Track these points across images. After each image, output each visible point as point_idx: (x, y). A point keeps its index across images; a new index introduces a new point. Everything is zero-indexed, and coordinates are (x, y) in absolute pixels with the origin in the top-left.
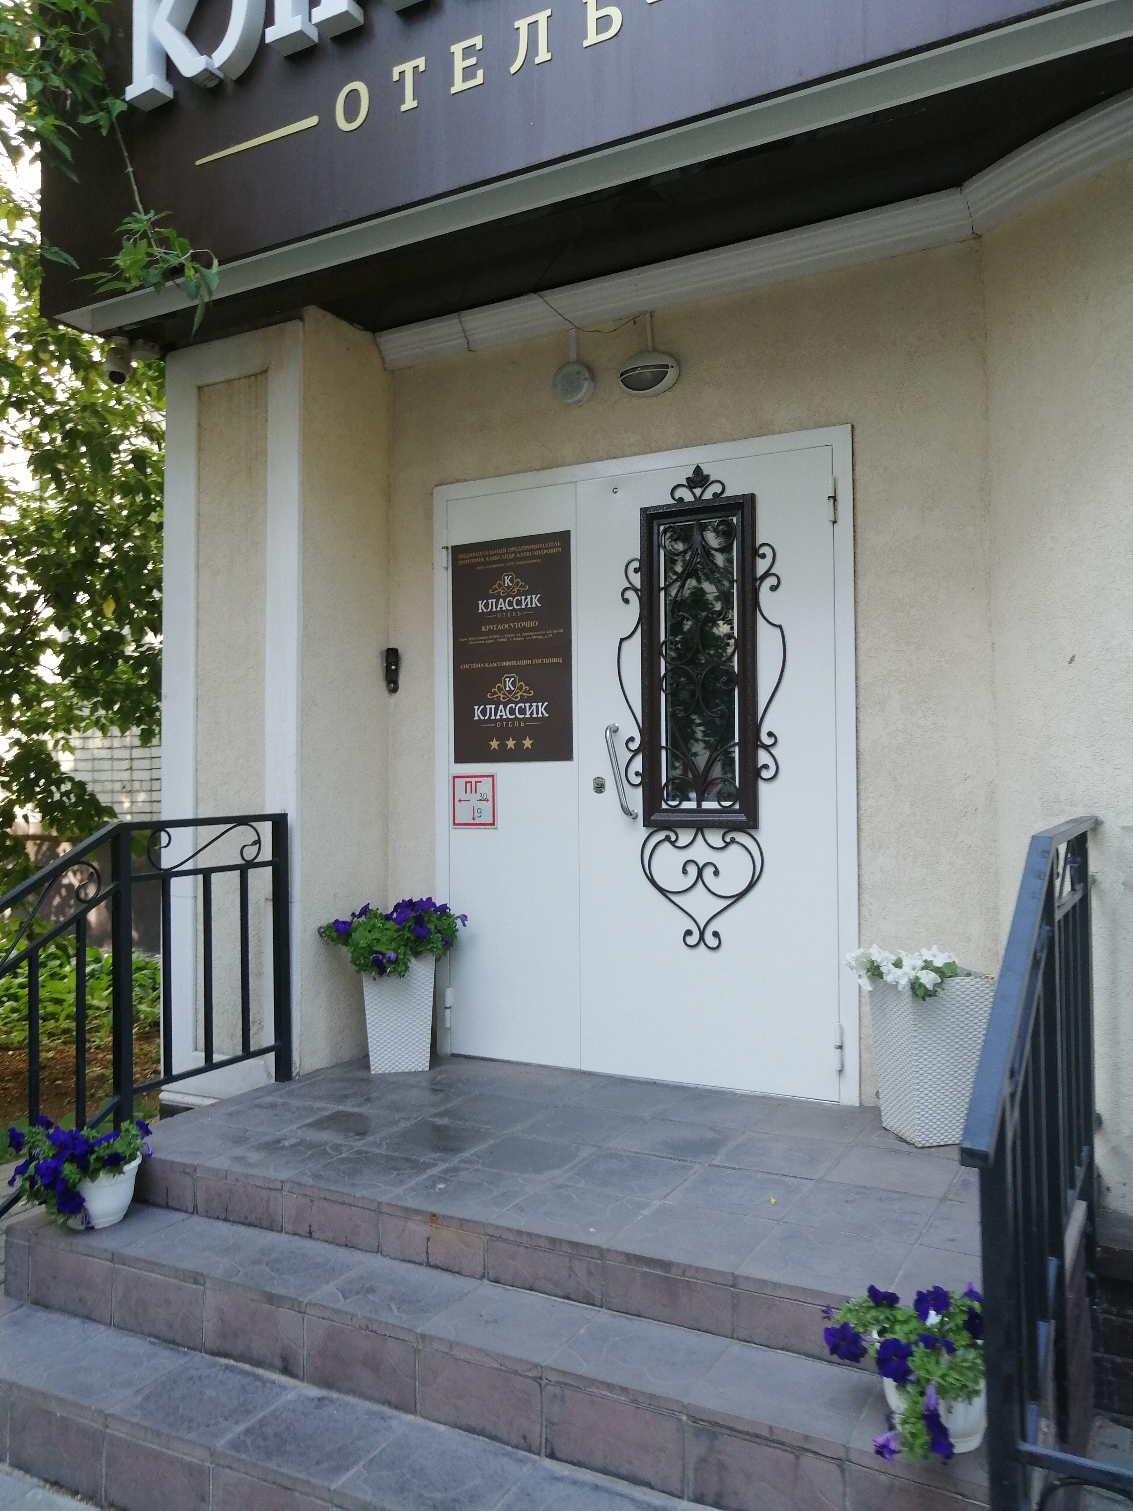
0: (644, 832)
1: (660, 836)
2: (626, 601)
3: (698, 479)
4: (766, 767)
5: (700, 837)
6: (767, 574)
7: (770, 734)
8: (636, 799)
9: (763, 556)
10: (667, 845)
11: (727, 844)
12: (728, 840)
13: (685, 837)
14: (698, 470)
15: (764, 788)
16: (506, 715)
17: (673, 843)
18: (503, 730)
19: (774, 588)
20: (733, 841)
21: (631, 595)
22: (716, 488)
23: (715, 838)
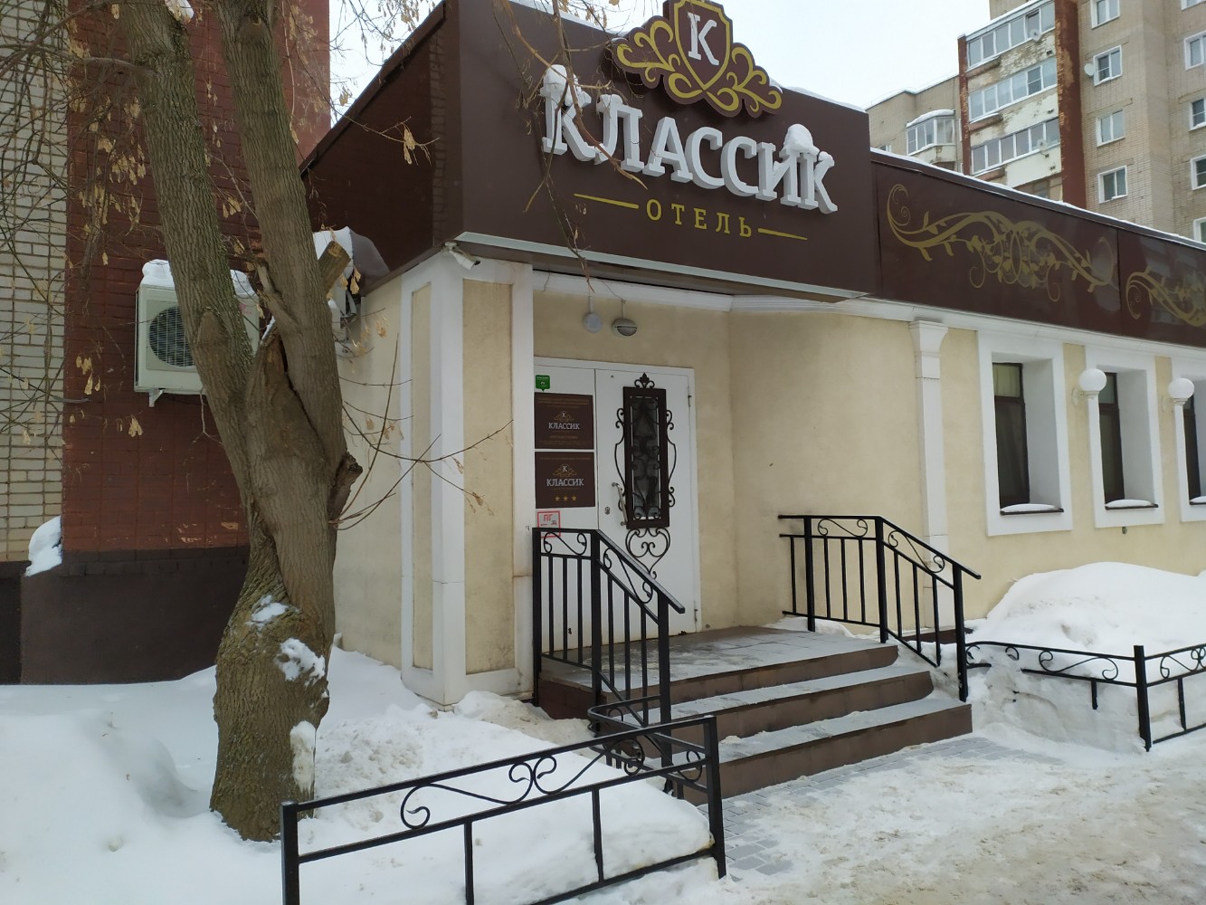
0: (626, 531)
1: (632, 532)
2: (618, 427)
3: (644, 379)
4: (671, 501)
5: (648, 532)
7: (672, 488)
8: (622, 516)
9: (668, 415)
10: (635, 536)
11: (657, 534)
13: (642, 532)
14: (644, 375)
15: (670, 510)
17: (638, 535)
19: (671, 429)
21: (619, 424)
22: (650, 384)
23: (653, 531)
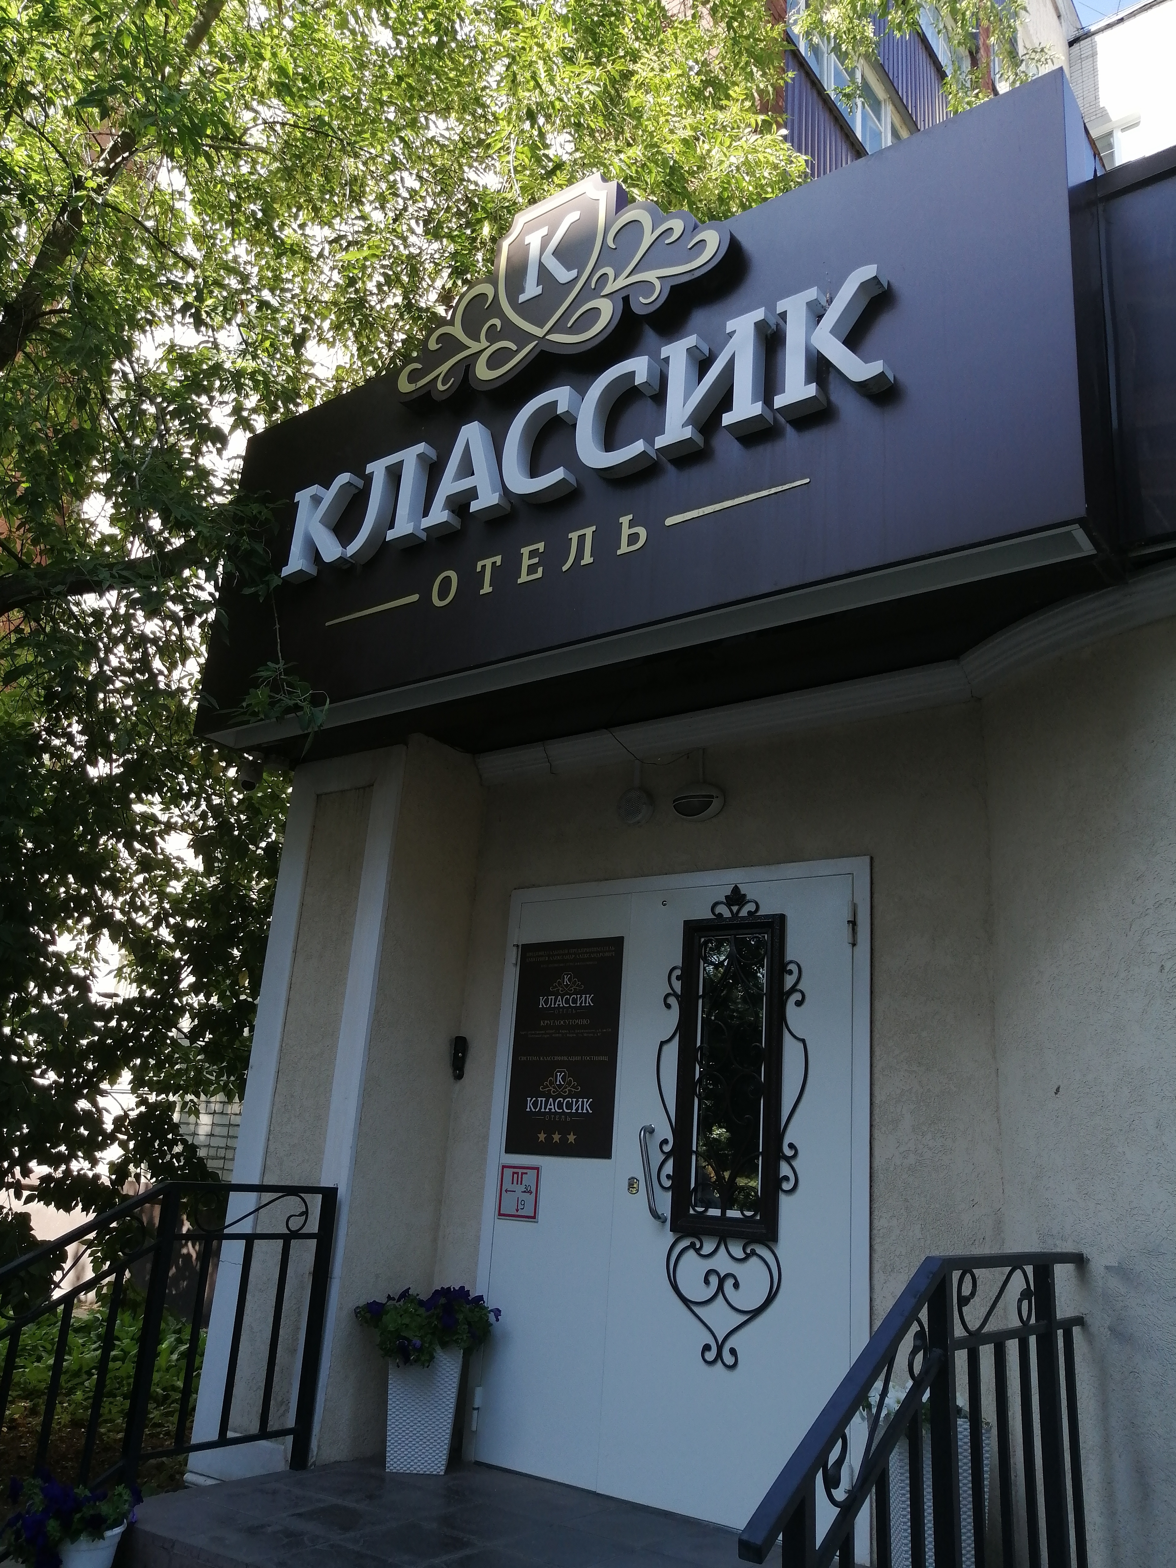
0: (670, 1237)
1: (686, 1242)
2: (668, 1006)
3: (736, 898)
4: (786, 1178)
5: (722, 1248)
6: (793, 990)
7: (791, 1146)
8: (665, 1202)
9: (790, 972)
10: (691, 1253)
11: (747, 1257)
12: (748, 1251)
13: (709, 1246)
14: (736, 889)
15: (784, 1201)
16: (554, 1108)
17: (698, 1251)
18: (551, 1123)
19: (799, 1004)
20: (753, 1253)
21: (672, 1001)
22: (751, 907)
23: (737, 1249)
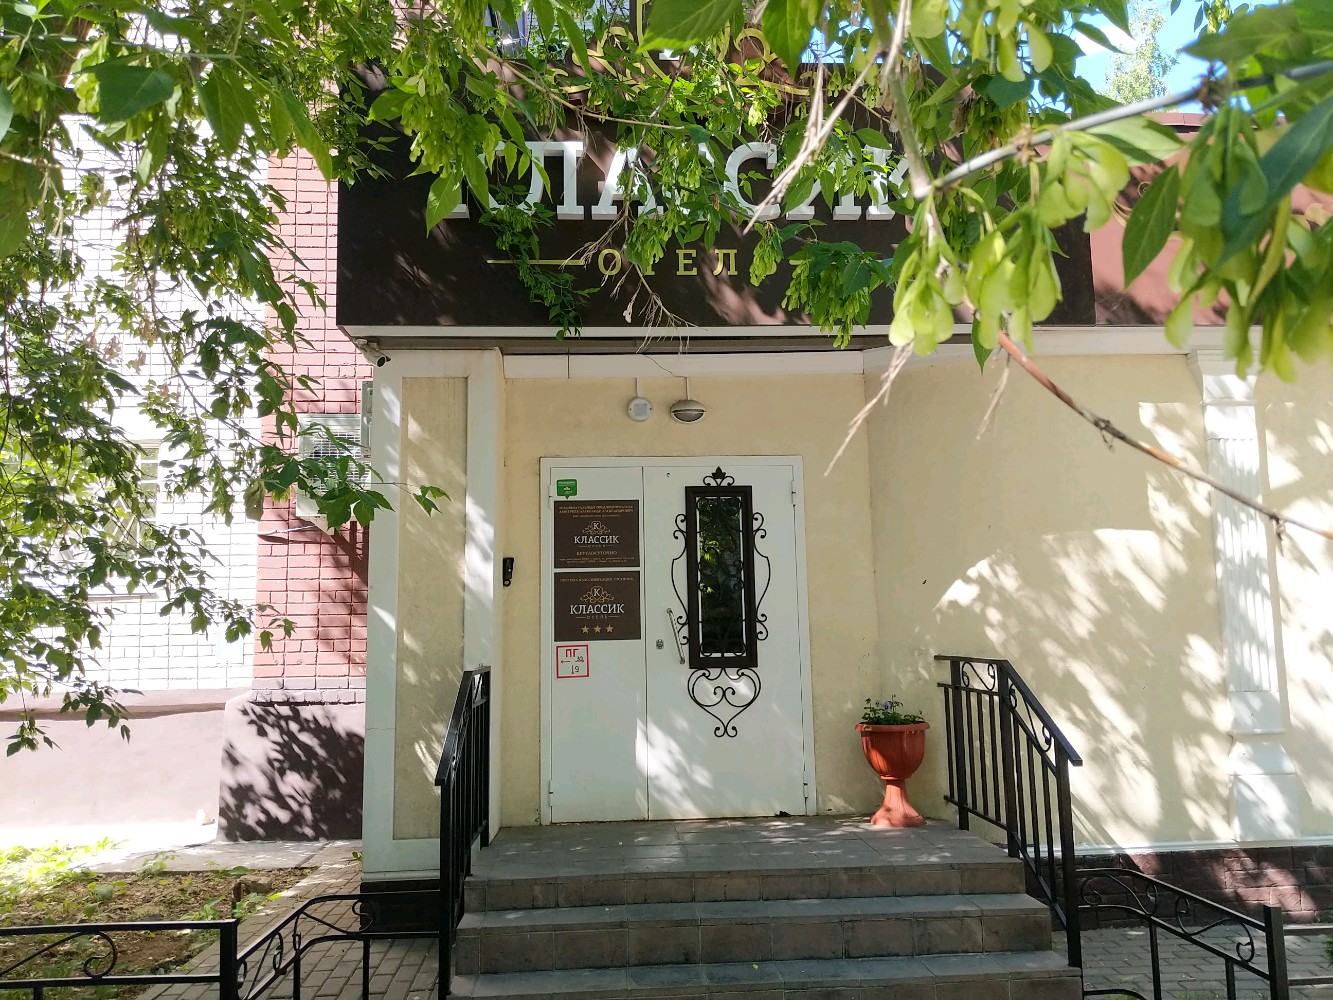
0: (689, 671)
1: (701, 672)
2: (677, 538)
3: (719, 474)
4: (761, 633)
5: (723, 673)
6: (759, 529)
7: (763, 615)
8: (686, 649)
12: (740, 673)
13: (715, 672)
14: (719, 469)
15: (760, 644)
16: (594, 611)
19: (763, 537)
20: (743, 674)
21: (678, 534)
22: (730, 480)
23: (732, 672)
